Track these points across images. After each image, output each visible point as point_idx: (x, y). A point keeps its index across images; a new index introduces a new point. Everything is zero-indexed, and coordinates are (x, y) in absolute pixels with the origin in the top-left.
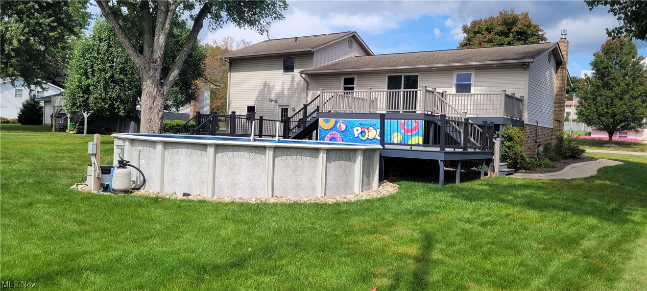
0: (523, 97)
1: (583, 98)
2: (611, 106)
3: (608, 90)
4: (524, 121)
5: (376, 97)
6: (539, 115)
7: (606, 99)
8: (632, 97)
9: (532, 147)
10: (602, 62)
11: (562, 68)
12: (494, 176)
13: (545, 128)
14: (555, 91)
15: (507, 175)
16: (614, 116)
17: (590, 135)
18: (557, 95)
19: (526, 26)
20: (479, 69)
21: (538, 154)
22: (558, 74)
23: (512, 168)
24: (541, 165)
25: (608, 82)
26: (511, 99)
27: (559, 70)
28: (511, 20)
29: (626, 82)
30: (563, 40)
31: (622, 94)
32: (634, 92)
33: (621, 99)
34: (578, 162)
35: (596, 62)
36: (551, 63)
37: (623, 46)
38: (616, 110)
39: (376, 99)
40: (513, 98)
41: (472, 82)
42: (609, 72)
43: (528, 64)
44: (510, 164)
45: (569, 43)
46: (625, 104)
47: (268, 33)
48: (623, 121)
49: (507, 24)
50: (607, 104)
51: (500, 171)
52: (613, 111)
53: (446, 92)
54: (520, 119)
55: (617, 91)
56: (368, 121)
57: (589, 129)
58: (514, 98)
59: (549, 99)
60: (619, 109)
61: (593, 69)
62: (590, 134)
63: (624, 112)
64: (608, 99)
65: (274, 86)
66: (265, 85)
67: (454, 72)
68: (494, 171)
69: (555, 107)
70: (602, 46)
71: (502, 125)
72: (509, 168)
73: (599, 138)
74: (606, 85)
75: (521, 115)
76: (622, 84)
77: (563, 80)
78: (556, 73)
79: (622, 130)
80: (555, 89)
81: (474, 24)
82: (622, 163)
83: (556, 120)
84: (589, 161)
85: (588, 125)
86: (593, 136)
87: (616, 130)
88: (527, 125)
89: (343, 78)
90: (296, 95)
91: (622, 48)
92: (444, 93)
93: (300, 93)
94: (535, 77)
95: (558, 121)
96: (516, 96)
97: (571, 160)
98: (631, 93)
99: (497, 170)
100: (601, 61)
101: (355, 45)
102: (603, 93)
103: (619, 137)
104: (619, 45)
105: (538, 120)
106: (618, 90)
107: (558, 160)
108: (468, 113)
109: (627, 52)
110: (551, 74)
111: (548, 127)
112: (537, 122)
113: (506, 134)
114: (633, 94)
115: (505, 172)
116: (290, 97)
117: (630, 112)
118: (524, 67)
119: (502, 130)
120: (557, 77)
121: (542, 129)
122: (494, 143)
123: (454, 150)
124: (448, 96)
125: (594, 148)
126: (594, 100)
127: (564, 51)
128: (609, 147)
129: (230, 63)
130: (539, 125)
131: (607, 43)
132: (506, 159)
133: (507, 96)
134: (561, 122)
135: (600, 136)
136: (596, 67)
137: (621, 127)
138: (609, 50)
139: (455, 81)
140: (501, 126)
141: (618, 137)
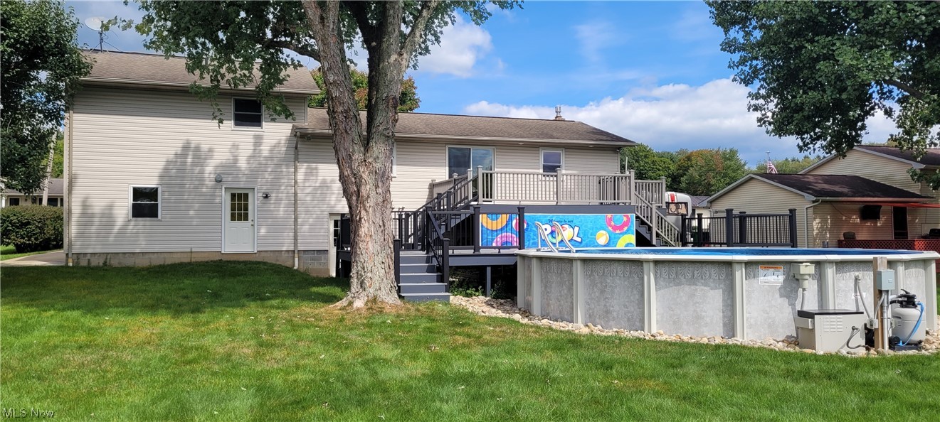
20: (569, 148)
41: (562, 163)
56: (561, 216)
65: (211, 150)
66: (186, 147)
67: (540, 150)
90: (270, 170)
93: (278, 165)
116: (254, 174)
139: (542, 163)
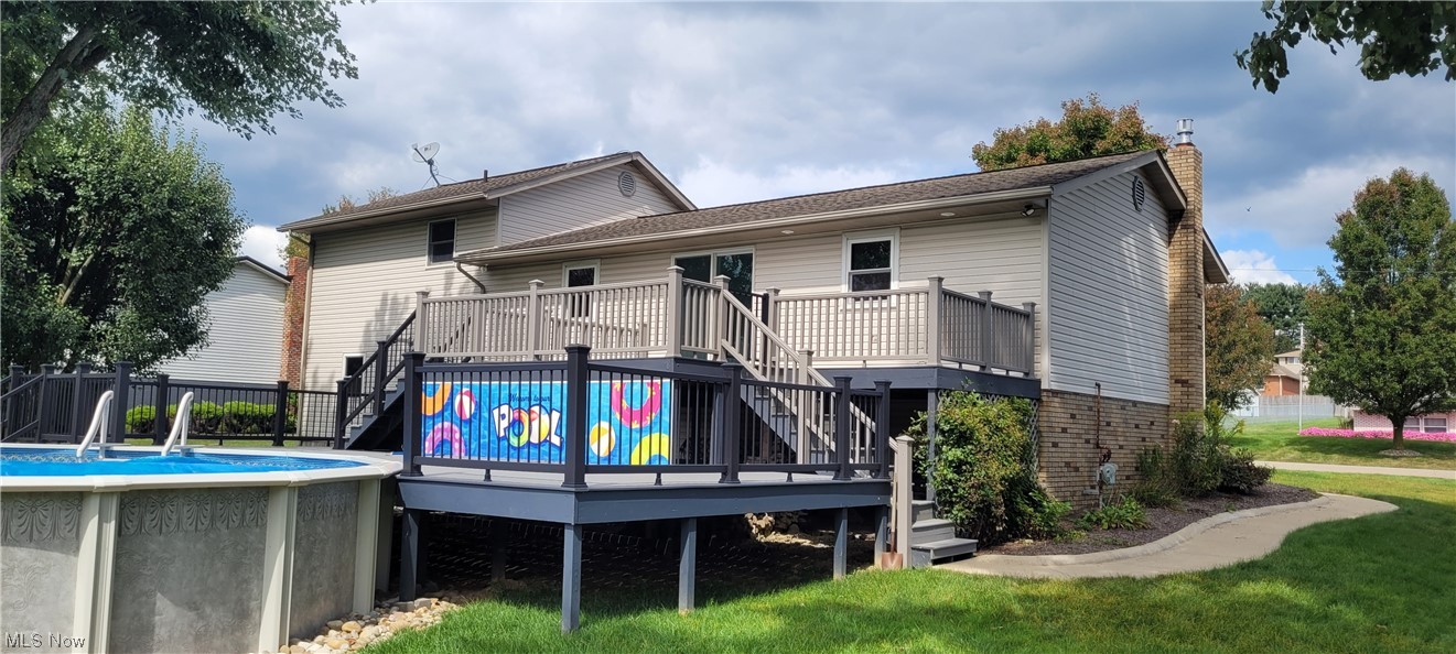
0: (1033, 305)
1: (1317, 330)
2: (1393, 349)
3: (1379, 309)
4: (1039, 382)
5: (646, 320)
6: (1104, 362)
7: (1376, 331)
8: (1444, 326)
9: (1081, 462)
10: (1359, 238)
11: (1184, 227)
12: (892, 565)
13: (1135, 403)
14: (1168, 296)
15: (936, 562)
16: (1402, 375)
17: (1353, 428)
18: (1174, 307)
19: (1129, 137)
20: (908, 226)
21: (1102, 483)
22: (1176, 246)
23: (970, 538)
24: (1099, 521)
25: (1378, 287)
26: (977, 310)
27: (1177, 235)
28: (1089, 124)
29: (1425, 287)
30: (1183, 148)
31: (1415, 318)
32: (1446, 312)
33: (1416, 331)
34: (1242, 508)
35: (1344, 237)
36: (1143, 212)
37: (1409, 195)
38: (1405, 360)
39: (644, 325)
40: (983, 305)
41: (894, 266)
42: (1377, 263)
43: (1042, 203)
44: (962, 524)
45: (1204, 158)
46: (1427, 344)
47: (434, 168)
48: (1427, 390)
49: (1079, 133)
50: (1381, 345)
51: (913, 549)
52: (1397, 362)
53: (777, 291)
54: (1027, 374)
55: (1401, 311)
56: (526, 386)
57: (1346, 411)
58: (988, 307)
59: (1152, 318)
60: (1412, 356)
61: (1336, 258)
62: (1351, 424)
63: (1425, 365)
64: (1383, 331)
65: (407, 300)
66: (385, 300)
67: (844, 239)
68: (891, 548)
69: (1173, 343)
70: (1357, 198)
71: (936, 390)
72: (959, 535)
73: (1375, 435)
74: (1374, 296)
75: (1029, 362)
76: (1414, 292)
77: (1189, 261)
78: (1169, 243)
79: (1428, 412)
80: (1167, 290)
81: (1003, 138)
82: (1393, 507)
83: (1177, 382)
84: (1284, 502)
85: (1339, 400)
86: (1358, 429)
87: (1413, 413)
88: (1055, 393)
89: (568, 269)
91: (1408, 203)
92: (771, 295)
94: (1072, 245)
95: (1184, 383)
96: (995, 299)
97: (1223, 502)
98: (1440, 313)
99: (902, 547)
100: (1357, 237)
101: (640, 186)
102: (1368, 317)
103: (1427, 430)
104: (1397, 196)
105: (1099, 377)
106: (1404, 307)
107: (1168, 504)
108: (822, 354)
109: (1422, 211)
110: (1147, 242)
111: (1144, 399)
112: (1098, 385)
113: (947, 422)
114: (1444, 316)
115: (928, 550)
117: (1441, 365)
118: (1030, 212)
119: (935, 411)
120: (1172, 256)
121: (1123, 408)
122: (892, 452)
123: (790, 478)
124: (783, 304)
125: (1354, 460)
126: (1348, 334)
127: (1188, 179)
128: (1395, 458)
129: (313, 245)
130: (1104, 393)
131: (1369, 191)
132: (952, 504)
133: (947, 295)
134: (1192, 386)
135: (1377, 429)
136: (1345, 251)
137: (1424, 404)
138: (1375, 206)
139: (846, 267)
140: (931, 396)
141: (1423, 431)
